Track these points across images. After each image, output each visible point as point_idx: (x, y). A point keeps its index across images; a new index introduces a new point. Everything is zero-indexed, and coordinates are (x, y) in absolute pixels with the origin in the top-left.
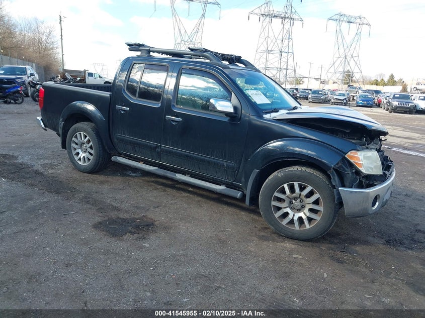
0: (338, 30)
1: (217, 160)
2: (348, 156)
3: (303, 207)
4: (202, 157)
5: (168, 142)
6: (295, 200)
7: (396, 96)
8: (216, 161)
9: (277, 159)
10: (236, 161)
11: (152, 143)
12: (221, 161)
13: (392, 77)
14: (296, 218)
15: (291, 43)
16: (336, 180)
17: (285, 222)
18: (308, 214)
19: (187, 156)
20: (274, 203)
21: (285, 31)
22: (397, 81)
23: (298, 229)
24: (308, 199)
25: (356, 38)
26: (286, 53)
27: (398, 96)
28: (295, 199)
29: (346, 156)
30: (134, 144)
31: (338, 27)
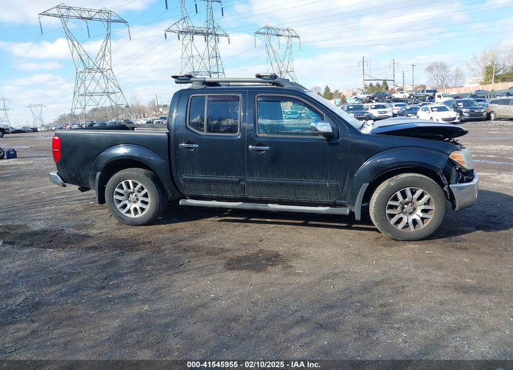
0: (268, 44)
1: (317, 181)
2: (452, 156)
3: (415, 209)
4: (300, 182)
5: (255, 173)
6: (406, 205)
7: (350, 107)
8: (316, 183)
9: (388, 169)
10: (340, 180)
11: (234, 178)
12: (322, 182)
13: (327, 89)
14: (410, 221)
15: (219, 61)
16: (444, 179)
17: (400, 226)
18: (421, 215)
19: (280, 184)
20: (388, 212)
21: (210, 49)
22: (333, 93)
23: (414, 230)
24: (420, 202)
25: (288, 52)
26: (216, 73)
27: (352, 107)
28: (407, 203)
29: (450, 157)
30: (209, 182)
31: (267, 41)
